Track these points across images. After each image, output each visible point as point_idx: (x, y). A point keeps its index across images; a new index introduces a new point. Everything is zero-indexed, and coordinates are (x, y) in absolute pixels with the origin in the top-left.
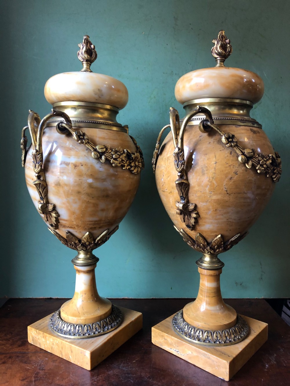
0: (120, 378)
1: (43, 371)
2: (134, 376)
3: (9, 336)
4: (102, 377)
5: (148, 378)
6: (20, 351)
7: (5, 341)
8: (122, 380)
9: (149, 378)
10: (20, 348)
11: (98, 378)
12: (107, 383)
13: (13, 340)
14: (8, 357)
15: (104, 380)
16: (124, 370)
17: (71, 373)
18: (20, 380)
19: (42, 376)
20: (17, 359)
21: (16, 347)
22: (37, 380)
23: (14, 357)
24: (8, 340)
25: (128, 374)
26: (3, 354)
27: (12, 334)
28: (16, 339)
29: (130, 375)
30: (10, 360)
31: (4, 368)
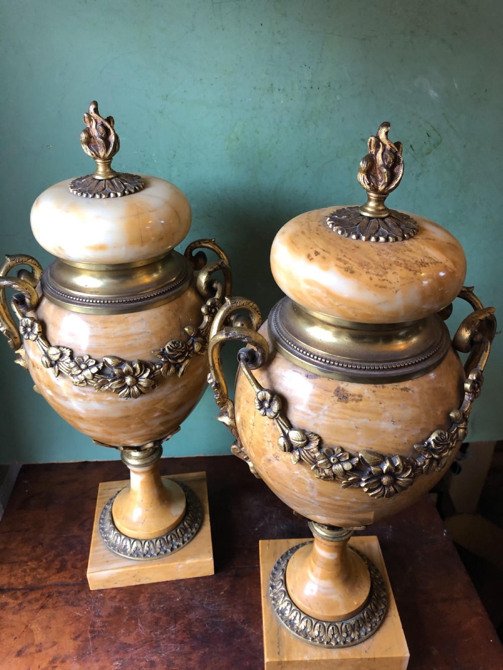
0: (205, 625)
1: (101, 619)
2: (223, 620)
3: (39, 550)
4: (180, 624)
5: (242, 623)
6: (60, 580)
7: (35, 562)
8: (208, 630)
9: (244, 622)
10: (59, 575)
11: (174, 627)
12: (189, 636)
13: (46, 559)
14: (47, 595)
15: (184, 631)
16: (210, 611)
17: (139, 620)
18: (71, 639)
19: (100, 629)
20: (60, 599)
21: (54, 574)
22: (95, 636)
23: (55, 595)
24: (38, 559)
25: (216, 617)
26: (38, 589)
27: (42, 544)
28: (50, 556)
29: (218, 620)
30: (50, 600)
31: (44, 617)
